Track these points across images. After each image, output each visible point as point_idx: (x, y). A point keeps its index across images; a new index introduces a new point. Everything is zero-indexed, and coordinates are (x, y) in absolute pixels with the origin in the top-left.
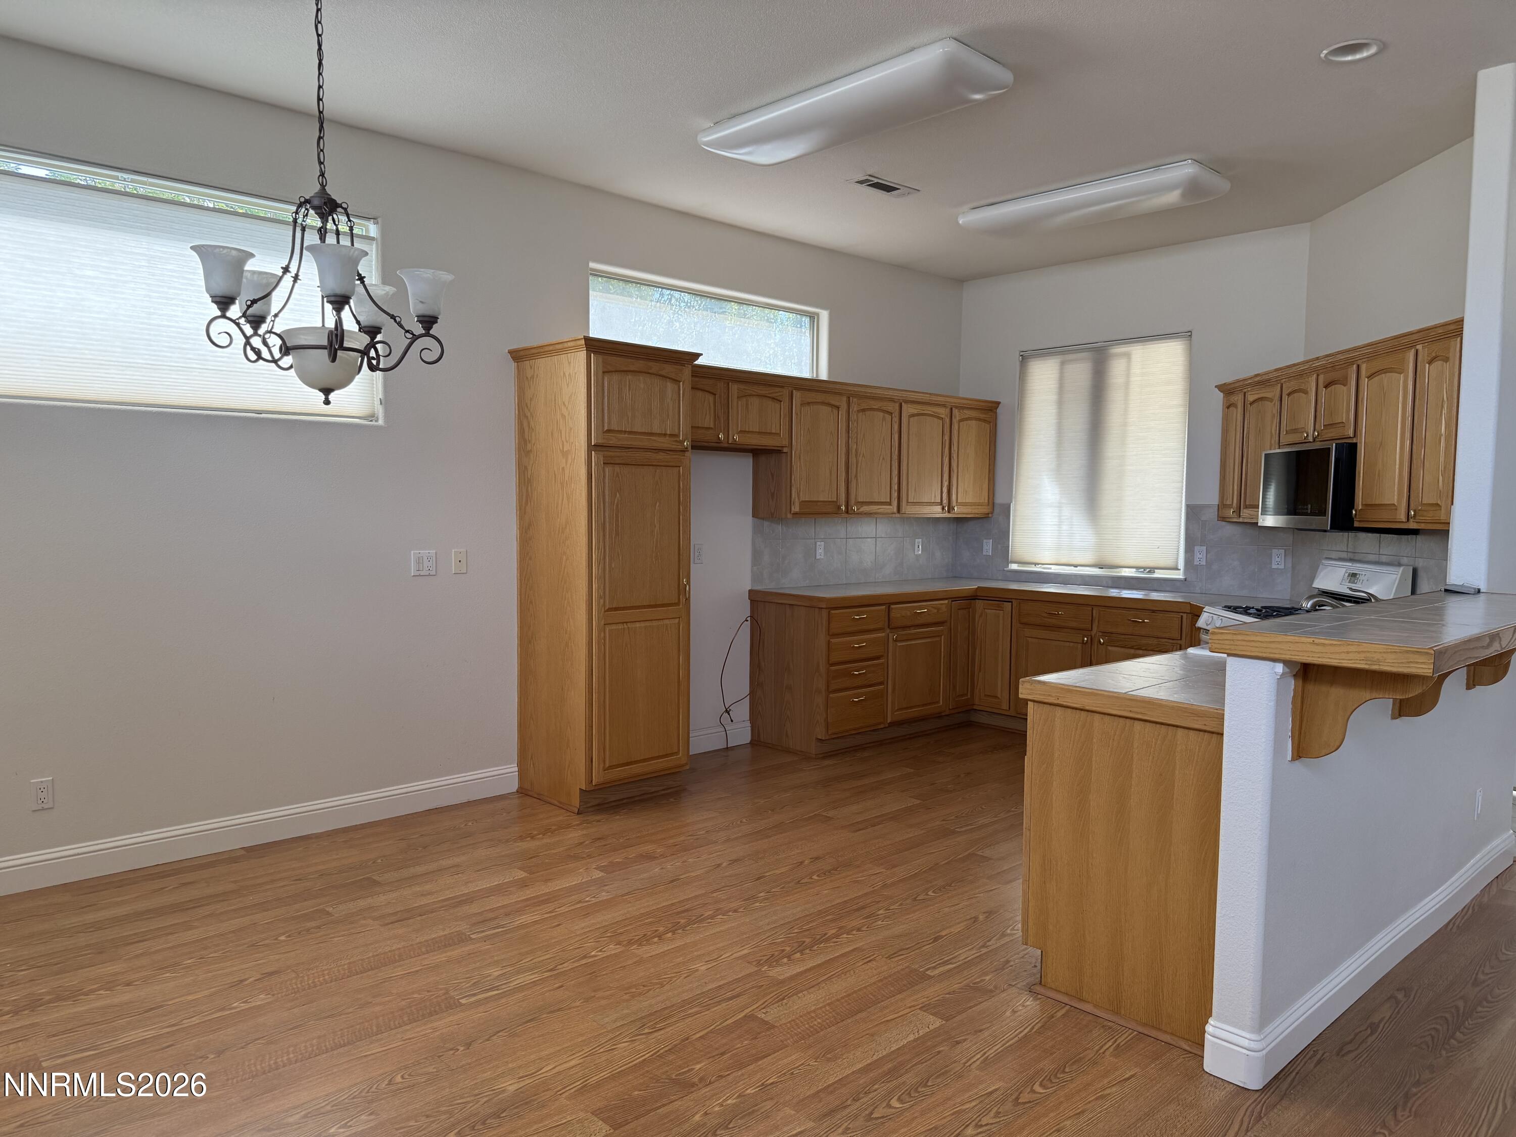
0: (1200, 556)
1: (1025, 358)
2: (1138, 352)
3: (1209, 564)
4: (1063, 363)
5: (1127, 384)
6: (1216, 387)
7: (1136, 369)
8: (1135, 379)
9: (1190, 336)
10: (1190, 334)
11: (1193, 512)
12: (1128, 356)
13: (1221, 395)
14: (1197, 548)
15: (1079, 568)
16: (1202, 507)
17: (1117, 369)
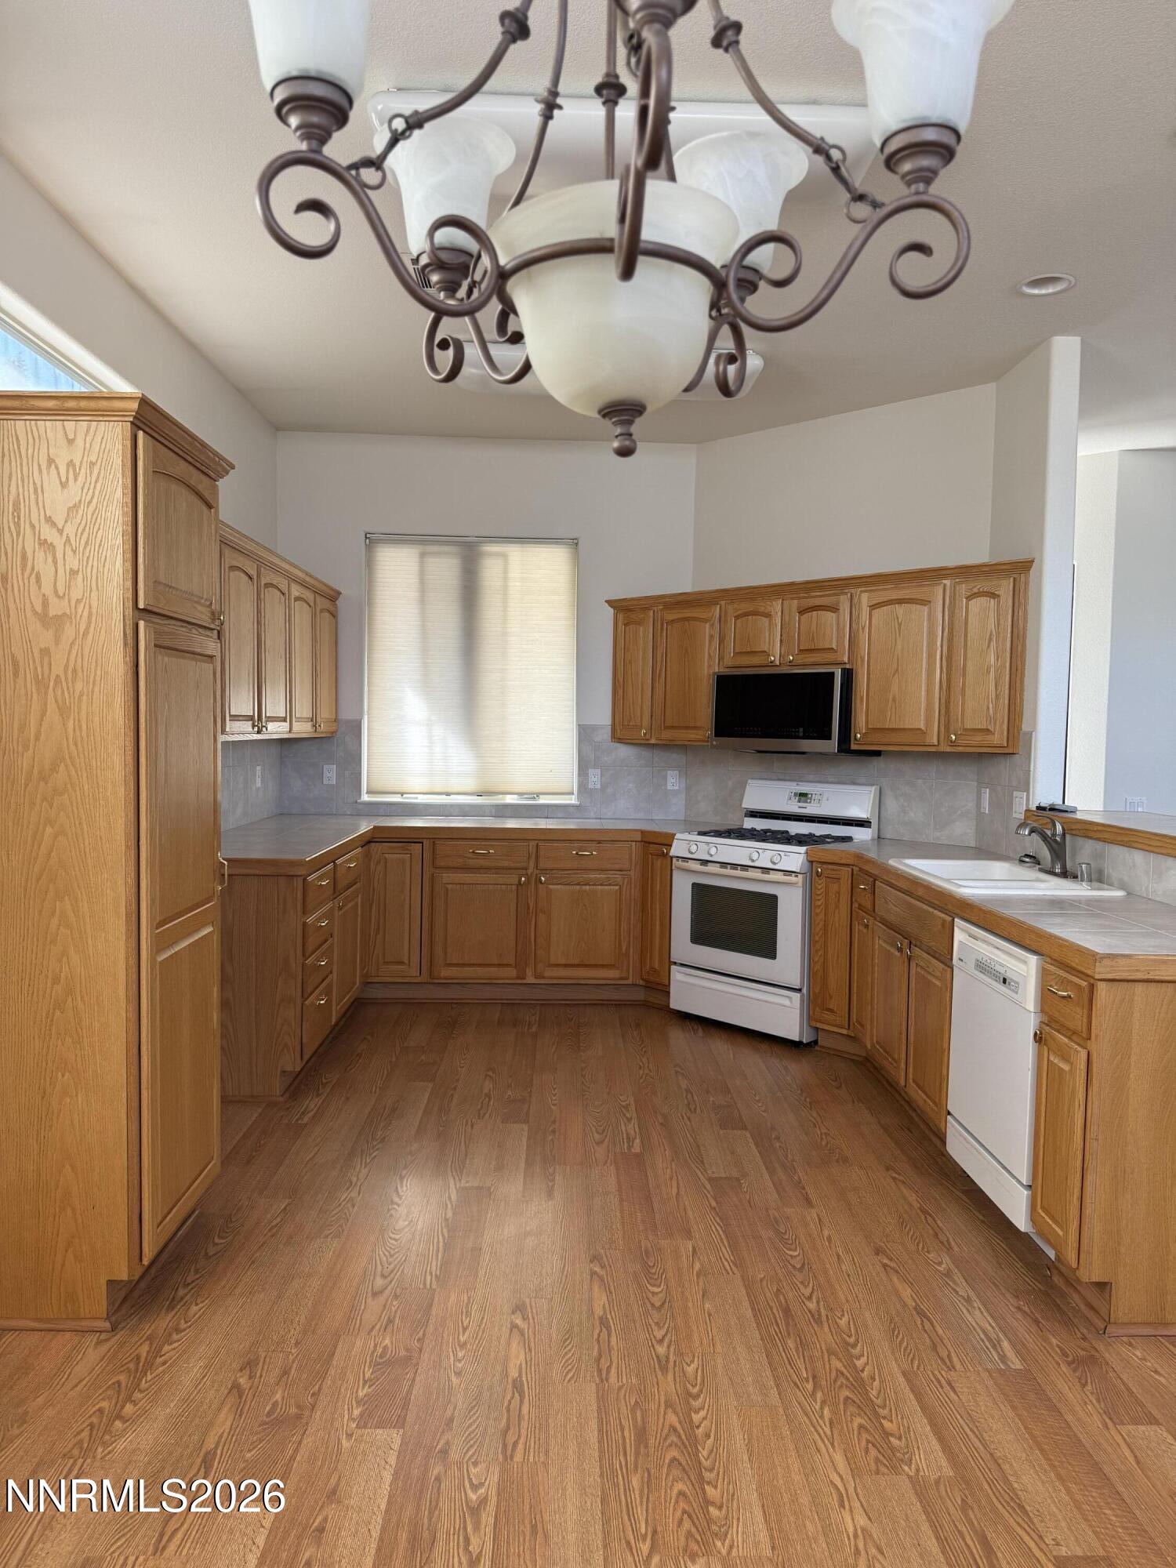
0: (596, 779)
1: (371, 541)
2: (515, 552)
3: (604, 787)
4: (423, 555)
5: (505, 588)
6: (606, 601)
7: (515, 571)
8: (515, 585)
9: (577, 544)
10: (575, 541)
11: (585, 733)
12: (505, 557)
13: (612, 610)
14: (591, 771)
15: (452, 796)
16: (594, 728)
17: (491, 571)
